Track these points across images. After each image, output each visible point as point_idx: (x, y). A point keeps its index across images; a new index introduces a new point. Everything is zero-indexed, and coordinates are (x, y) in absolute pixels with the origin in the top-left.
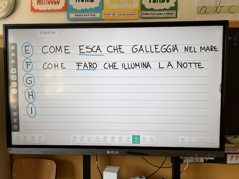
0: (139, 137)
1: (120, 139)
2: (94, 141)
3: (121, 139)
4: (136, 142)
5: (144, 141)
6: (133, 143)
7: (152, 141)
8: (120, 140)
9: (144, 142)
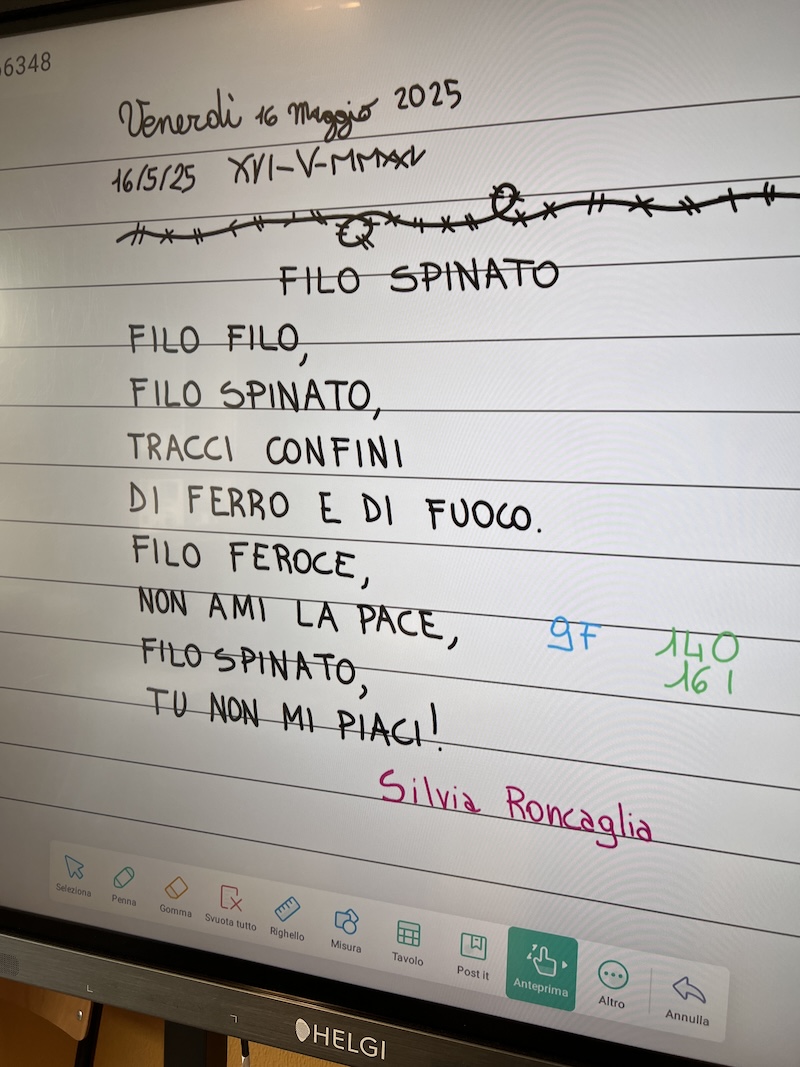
0: (565, 948)
1: (401, 938)
2: (209, 918)
3: (416, 942)
4: (538, 988)
5: (615, 995)
6: (513, 992)
7: (693, 1015)
8: (406, 951)
9: (612, 1002)
